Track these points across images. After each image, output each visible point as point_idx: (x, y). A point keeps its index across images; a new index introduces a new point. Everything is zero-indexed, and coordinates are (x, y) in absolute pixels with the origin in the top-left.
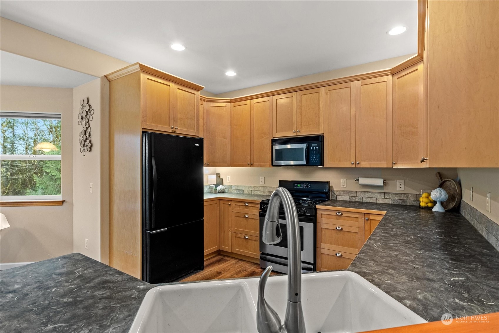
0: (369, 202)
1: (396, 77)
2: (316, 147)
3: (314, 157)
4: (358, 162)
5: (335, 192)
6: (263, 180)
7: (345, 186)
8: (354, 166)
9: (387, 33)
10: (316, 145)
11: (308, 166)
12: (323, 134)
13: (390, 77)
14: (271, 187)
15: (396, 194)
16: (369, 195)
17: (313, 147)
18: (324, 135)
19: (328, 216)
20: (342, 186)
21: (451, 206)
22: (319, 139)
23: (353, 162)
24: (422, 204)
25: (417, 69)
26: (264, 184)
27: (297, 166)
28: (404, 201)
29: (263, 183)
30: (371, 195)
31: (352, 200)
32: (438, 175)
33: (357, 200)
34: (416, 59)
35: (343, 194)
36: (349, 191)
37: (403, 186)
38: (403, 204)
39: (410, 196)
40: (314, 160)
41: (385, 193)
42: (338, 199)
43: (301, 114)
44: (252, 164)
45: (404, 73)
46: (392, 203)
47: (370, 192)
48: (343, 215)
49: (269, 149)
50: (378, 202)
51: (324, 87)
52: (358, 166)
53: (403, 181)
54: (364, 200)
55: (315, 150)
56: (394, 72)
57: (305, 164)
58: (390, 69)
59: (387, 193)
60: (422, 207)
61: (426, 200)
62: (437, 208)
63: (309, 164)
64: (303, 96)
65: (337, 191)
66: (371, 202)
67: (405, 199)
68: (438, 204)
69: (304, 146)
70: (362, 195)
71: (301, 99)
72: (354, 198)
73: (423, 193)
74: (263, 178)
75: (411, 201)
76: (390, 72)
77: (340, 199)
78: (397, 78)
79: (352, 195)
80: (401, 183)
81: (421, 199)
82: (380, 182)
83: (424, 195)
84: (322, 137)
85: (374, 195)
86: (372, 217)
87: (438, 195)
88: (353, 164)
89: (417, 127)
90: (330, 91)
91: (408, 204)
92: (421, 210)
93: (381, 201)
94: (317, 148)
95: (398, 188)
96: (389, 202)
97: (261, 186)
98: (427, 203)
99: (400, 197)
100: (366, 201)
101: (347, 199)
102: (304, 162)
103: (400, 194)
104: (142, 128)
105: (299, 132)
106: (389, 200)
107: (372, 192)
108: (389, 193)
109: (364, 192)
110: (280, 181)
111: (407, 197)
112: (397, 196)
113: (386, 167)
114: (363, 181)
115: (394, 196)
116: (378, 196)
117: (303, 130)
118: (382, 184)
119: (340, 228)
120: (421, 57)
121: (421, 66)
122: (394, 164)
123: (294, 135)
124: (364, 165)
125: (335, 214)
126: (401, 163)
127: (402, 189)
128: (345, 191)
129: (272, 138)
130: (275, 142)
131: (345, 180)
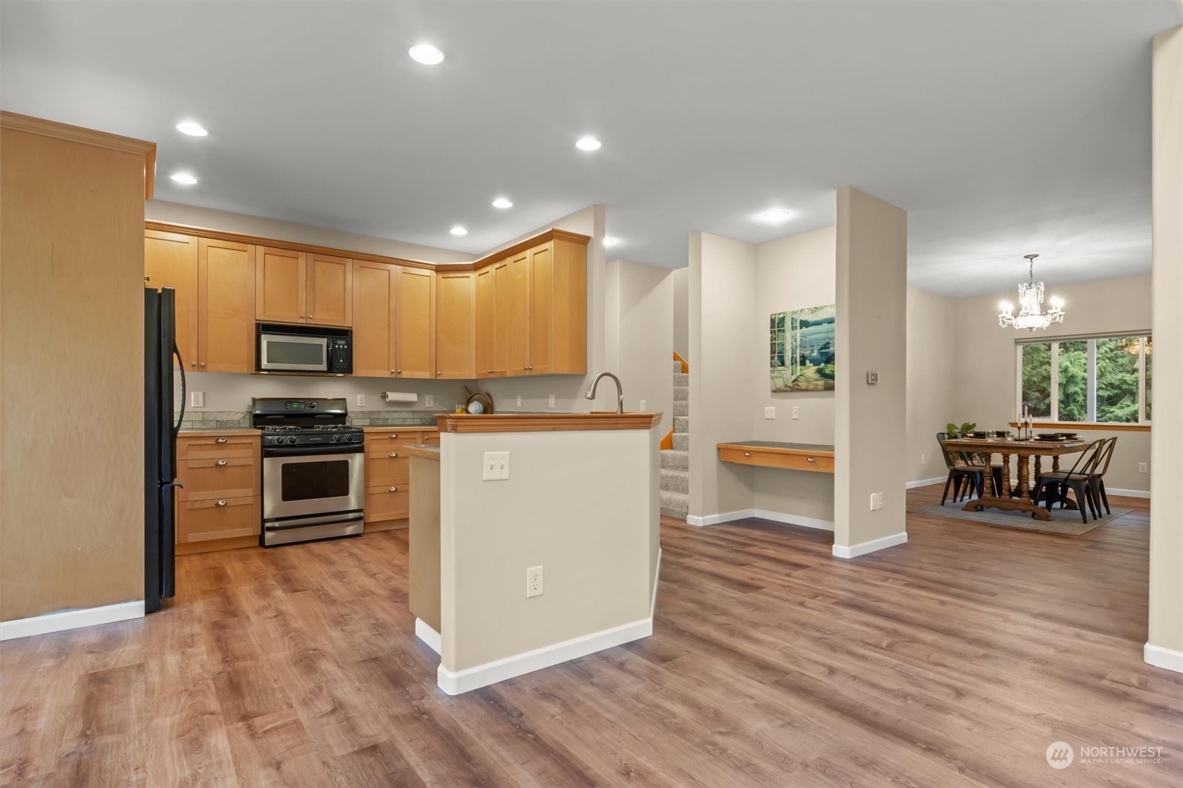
0: (395, 424)
1: (440, 276)
2: (343, 346)
3: (341, 361)
4: (399, 370)
5: (349, 415)
6: (201, 400)
7: (364, 405)
8: (393, 376)
9: (449, 230)
10: (344, 342)
11: (330, 373)
12: (352, 327)
13: (434, 273)
14: (223, 412)
15: (426, 412)
16: (395, 415)
17: (339, 346)
18: (353, 329)
20: (359, 404)
22: (345, 334)
23: (393, 370)
25: (469, 277)
26: (204, 405)
28: (433, 420)
29: (202, 406)
31: (374, 424)
32: (465, 388)
33: (380, 423)
34: (469, 266)
35: (361, 415)
36: (370, 412)
37: (432, 402)
38: (432, 423)
40: (341, 365)
41: (414, 412)
42: (353, 424)
43: (314, 290)
44: (203, 366)
45: (451, 275)
46: (422, 423)
47: (396, 411)
49: (245, 338)
50: (406, 423)
52: (399, 376)
53: (432, 397)
54: (390, 422)
55: (343, 351)
56: (440, 269)
57: (326, 369)
58: (435, 264)
59: (416, 411)
63: (332, 368)
64: (317, 262)
65: (353, 412)
66: (398, 424)
69: (323, 341)
70: (387, 417)
71: (315, 267)
72: (376, 421)
74: (200, 394)
76: (435, 267)
77: (357, 424)
78: (443, 278)
79: (374, 417)
80: (430, 399)
82: (412, 397)
83: (459, 410)
84: (352, 331)
86: (431, 435)
87: (478, 407)
88: (392, 373)
89: (469, 336)
90: (361, 268)
93: (409, 422)
94: (346, 347)
95: (427, 405)
96: (417, 422)
97: (195, 412)
99: (430, 415)
100: (391, 424)
101: (367, 422)
102: (324, 367)
103: (429, 411)
105: (311, 318)
106: (417, 419)
107: (399, 411)
108: (418, 411)
109: (390, 412)
110: (253, 399)
112: (426, 414)
113: (429, 378)
114: (393, 396)
115: (424, 414)
116: (407, 415)
117: (317, 317)
118: (416, 400)
119: (394, 455)
120: (476, 267)
121: (473, 276)
122: (439, 375)
123: (301, 322)
124: (406, 374)
125: (388, 437)
126: (448, 374)
127: (432, 405)
128: (363, 412)
129: (257, 320)
130: (265, 328)
131: (364, 396)
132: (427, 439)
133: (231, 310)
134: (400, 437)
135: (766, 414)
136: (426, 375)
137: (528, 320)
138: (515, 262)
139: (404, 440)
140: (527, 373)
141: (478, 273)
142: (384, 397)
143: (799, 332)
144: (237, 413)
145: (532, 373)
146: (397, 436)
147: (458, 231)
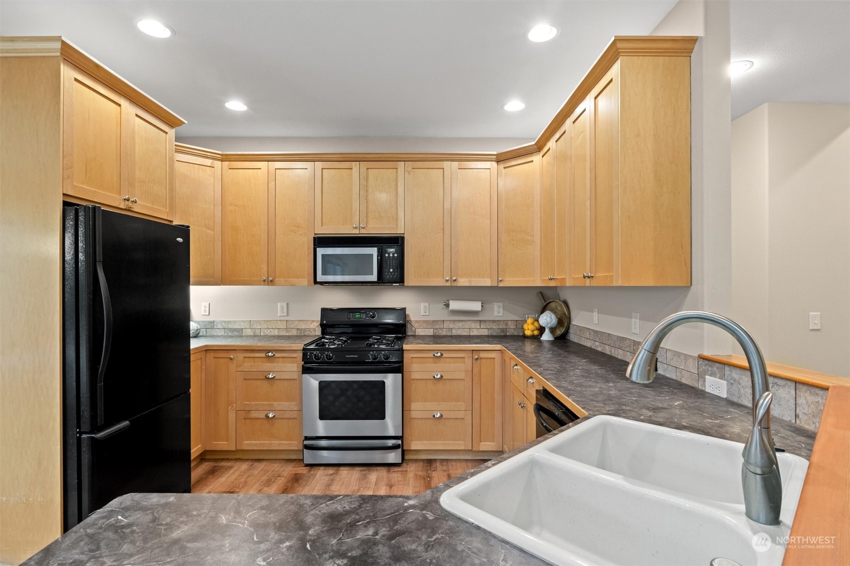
0: (460, 334)
1: (502, 166)
2: (393, 254)
3: (391, 270)
4: (454, 278)
5: (413, 324)
6: (285, 309)
7: (427, 314)
8: (448, 284)
9: (502, 107)
10: (394, 250)
11: (380, 284)
12: (404, 234)
13: (494, 164)
14: (302, 321)
15: (494, 321)
16: (460, 325)
17: (389, 254)
18: (406, 236)
19: (421, 359)
20: (422, 314)
21: (559, 332)
22: (397, 241)
23: (448, 278)
24: (528, 333)
25: (532, 161)
26: (288, 315)
27: (361, 284)
28: (503, 330)
29: (286, 315)
30: (463, 325)
31: (437, 334)
32: (540, 295)
33: (444, 333)
34: (531, 148)
35: (424, 325)
36: (433, 321)
37: (501, 310)
38: (502, 334)
39: (510, 322)
40: (391, 275)
41: (480, 321)
42: (417, 334)
43: (366, 199)
44: (271, 281)
45: (513, 163)
46: (490, 334)
47: (461, 321)
48: (443, 356)
49: (307, 253)
50: (471, 334)
51: (405, 161)
52: (455, 284)
53: (501, 304)
54: (454, 333)
55: (393, 260)
56: (501, 159)
57: (376, 280)
58: (495, 153)
59: (483, 321)
60: (528, 336)
61: (531, 327)
62: (547, 337)
63: (382, 280)
64: (370, 170)
65: (417, 322)
66: (463, 334)
67: (504, 327)
68: (547, 331)
69: (374, 251)
70: (451, 326)
71: (367, 175)
72: (440, 331)
73: (528, 318)
74: (285, 305)
75: (512, 330)
76: (495, 157)
77: (421, 334)
78: (504, 168)
79: (437, 326)
80: (499, 307)
81: (525, 326)
82: (476, 306)
83: (530, 321)
84: (403, 238)
85: (467, 325)
86: (482, 355)
87: (549, 319)
88: (447, 281)
89: (532, 234)
90: (414, 170)
91: (508, 334)
92: (526, 340)
93: (475, 333)
94: (396, 255)
95: (496, 314)
96: (485, 332)
97: (280, 321)
98: (533, 331)
99: (499, 325)
100: (456, 334)
101: (430, 332)
102: (374, 277)
103: (498, 321)
104: (64, 194)
105: (363, 228)
106: (485, 330)
107: (464, 321)
108: (485, 321)
109: (454, 321)
110: (322, 309)
111: (507, 325)
112: (495, 324)
113: (490, 285)
114: (455, 305)
115: (492, 324)
116: (473, 325)
117: (370, 226)
118: (480, 309)
119: (439, 376)
120: (539, 147)
121: (537, 158)
122: (500, 281)
123: (355, 232)
124: (463, 282)
125: (431, 355)
126: (510, 281)
127: (501, 314)
128: (427, 321)
129: (315, 234)
130: (321, 241)
131: (427, 304)
132: (477, 359)
133: (295, 226)
134: (445, 355)
136: (487, 282)
137: (588, 203)
138: (574, 122)
139: (451, 360)
140: (588, 282)
141: (542, 153)
142: (447, 306)
144: (313, 321)
145: (594, 283)
146: (442, 355)
147: (514, 105)
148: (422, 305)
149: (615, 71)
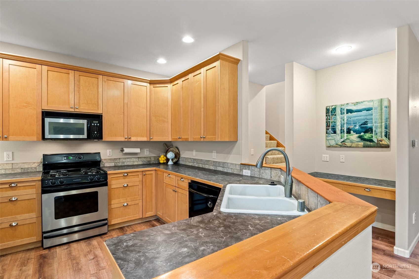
0: (128, 165)
2: (97, 124)
3: (96, 133)
4: (130, 137)
5: (103, 161)
6: (11, 156)
7: (111, 155)
8: (126, 140)
9: (157, 60)
10: (97, 122)
11: (88, 140)
12: (102, 113)
13: (148, 84)
14: (25, 163)
15: (145, 157)
16: (129, 160)
17: (94, 124)
18: (103, 115)
19: (117, 178)
20: (108, 155)
21: (174, 161)
22: (99, 117)
24: (161, 162)
25: (167, 87)
26: (13, 160)
27: (76, 140)
28: (149, 161)
29: (11, 160)
30: (130, 160)
31: (117, 165)
32: (165, 145)
33: (120, 164)
34: (167, 81)
35: (109, 161)
36: (115, 159)
37: (148, 152)
38: (148, 163)
39: (152, 158)
40: (96, 135)
41: (138, 158)
42: (105, 166)
43: (79, 92)
44: (5, 138)
45: (158, 86)
46: (143, 163)
47: (129, 158)
49: (36, 120)
50: (134, 164)
51: (103, 75)
52: (130, 140)
53: (148, 149)
54: (125, 164)
55: (96, 127)
56: (152, 83)
57: (86, 138)
58: (149, 80)
60: (161, 163)
61: (163, 159)
62: (170, 163)
63: (90, 137)
64: (81, 76)
65: (105, 159)
66: (130, 164)
67: (149, 160)
68: (170, 160)
69: (85, 122)
70: (124, 161)
71: (80, 79)
72: (118, 164)
73: (161, 155)
74: (10, 153)
75: (153, 161)
76: (149, 81)
77: (107, 166)
78: (153, 87)
79: (117, 161)
80: (147, 150)
81: (160, 159)
83: (162, 156)
84: (102, 116)
85: (132, 160)
86: (147, 173)
87: (172, 155)
88: (126, 138)
89: (167, 118)
90: (108, 81)
91: (151, 163)
92: (161, 165)
93: (136, 163)
95: (146, 154)
96: (141, 163)
97: (6, 164)
98: (164, 161)
99: (147, 159)
100: (126, 165)
101: (113, 164)
102: (85, 136)
103: (147, 157)
105: (77, 108)
106: (141, 162)
107: (131, 158)
108: (141, 158)
109: (125, 158)
110: (43, 155)
111: (150, 159)
112: (145, 159)
114: (126, 150)
115: (144, 159)
116: (135, 160)
117: (81, 108)
118: (140, 152)
119: (126, 185)
120: (171, 81)
121: (170, 86)
122: (151, 139)
123: (72, 110)
124: (133, 139)
125: (122, 175)
126: (156, 138)
127: (148, 154)
128: (111, 159)
129: (42, 109)
130: (46, 114)
131: (111, 150)
132: (145, 175)
133: (26, 103)
134: (129, 175)
135: (323, 158)
136: (145, 139)
137: (202, 109)
138: (194, 76)
139: (132, 176)
140: (202, 140)
141: (172, 84)
142: (122, 150)
143: (346, 116)
144: (34, 163)
145: (205, 140)
146: (128, 174)
147: (162, 61)
148: (108, 151)
149: (217, 64)
